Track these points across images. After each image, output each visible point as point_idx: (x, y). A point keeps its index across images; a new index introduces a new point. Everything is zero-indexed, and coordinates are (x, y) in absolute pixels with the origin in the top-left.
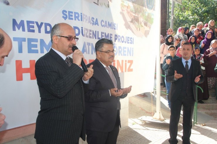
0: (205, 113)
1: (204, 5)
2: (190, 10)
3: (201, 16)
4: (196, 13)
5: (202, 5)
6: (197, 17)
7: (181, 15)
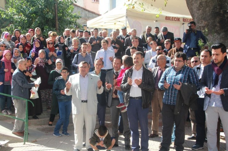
0: (37, 129)
1: (30, 4)
2: (14, 7)
3: (28, 17)
4: (22, 12)
5: (29, 4)
6: (24, 18)
7: (4, 12)
